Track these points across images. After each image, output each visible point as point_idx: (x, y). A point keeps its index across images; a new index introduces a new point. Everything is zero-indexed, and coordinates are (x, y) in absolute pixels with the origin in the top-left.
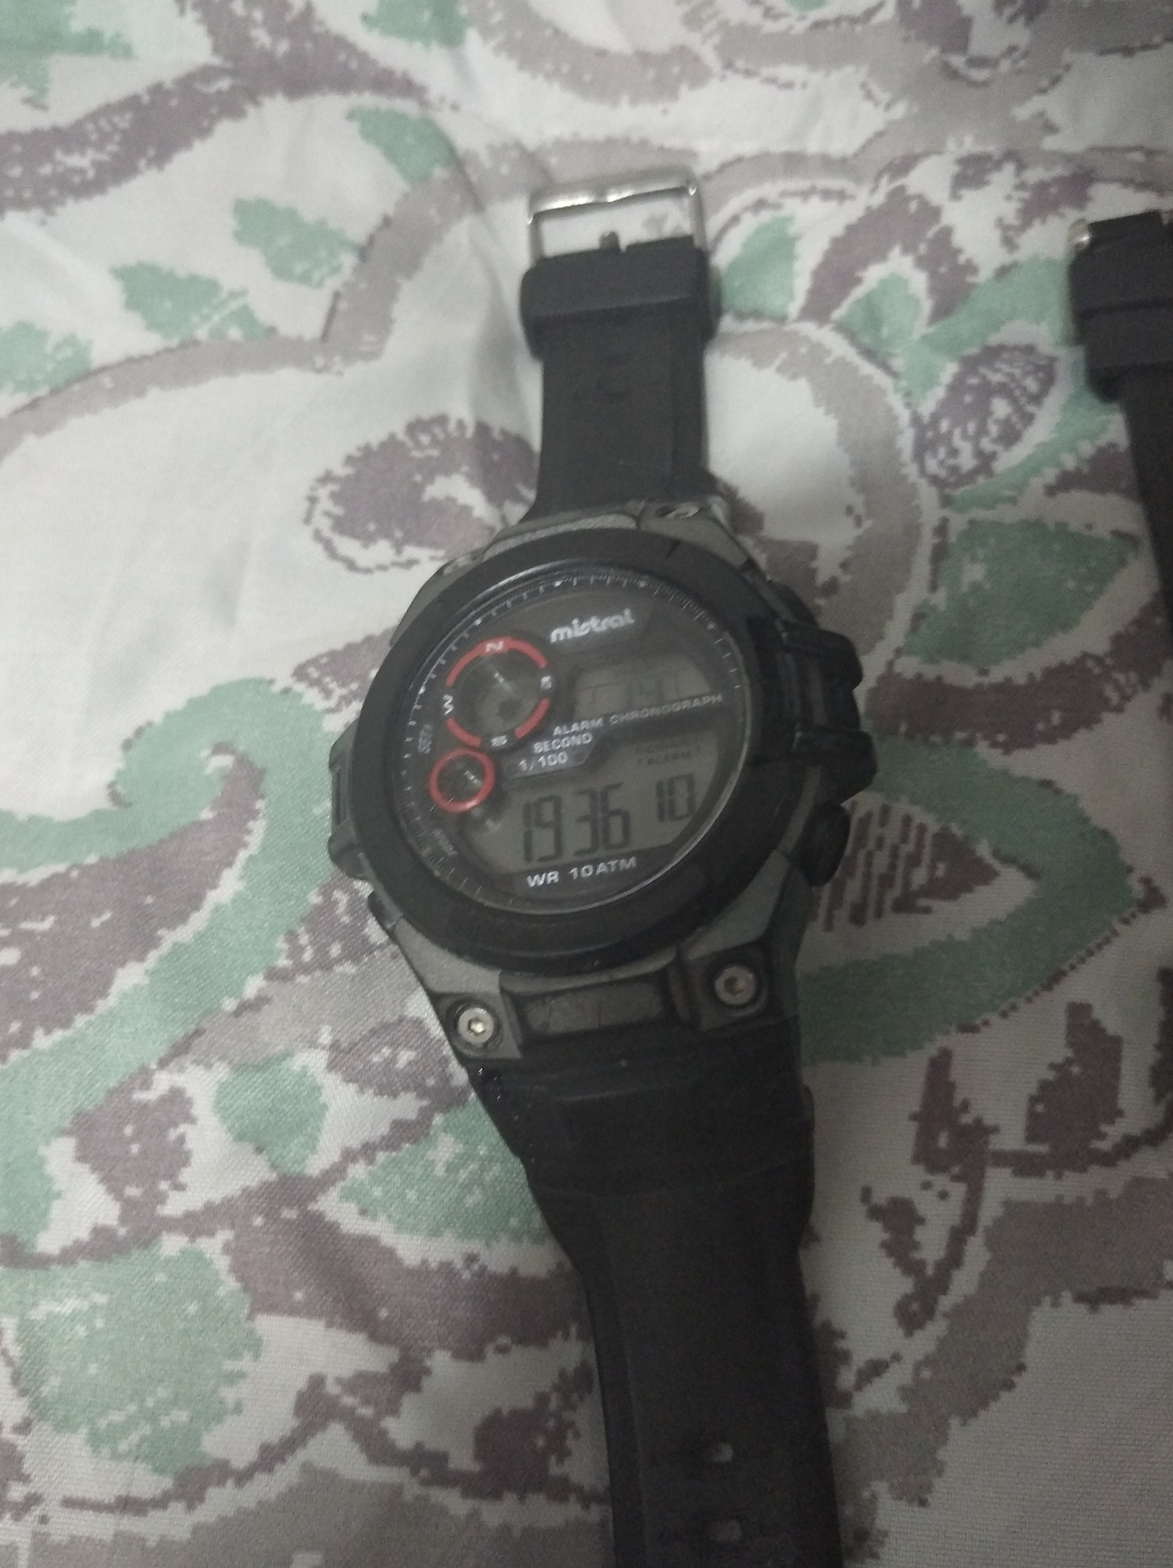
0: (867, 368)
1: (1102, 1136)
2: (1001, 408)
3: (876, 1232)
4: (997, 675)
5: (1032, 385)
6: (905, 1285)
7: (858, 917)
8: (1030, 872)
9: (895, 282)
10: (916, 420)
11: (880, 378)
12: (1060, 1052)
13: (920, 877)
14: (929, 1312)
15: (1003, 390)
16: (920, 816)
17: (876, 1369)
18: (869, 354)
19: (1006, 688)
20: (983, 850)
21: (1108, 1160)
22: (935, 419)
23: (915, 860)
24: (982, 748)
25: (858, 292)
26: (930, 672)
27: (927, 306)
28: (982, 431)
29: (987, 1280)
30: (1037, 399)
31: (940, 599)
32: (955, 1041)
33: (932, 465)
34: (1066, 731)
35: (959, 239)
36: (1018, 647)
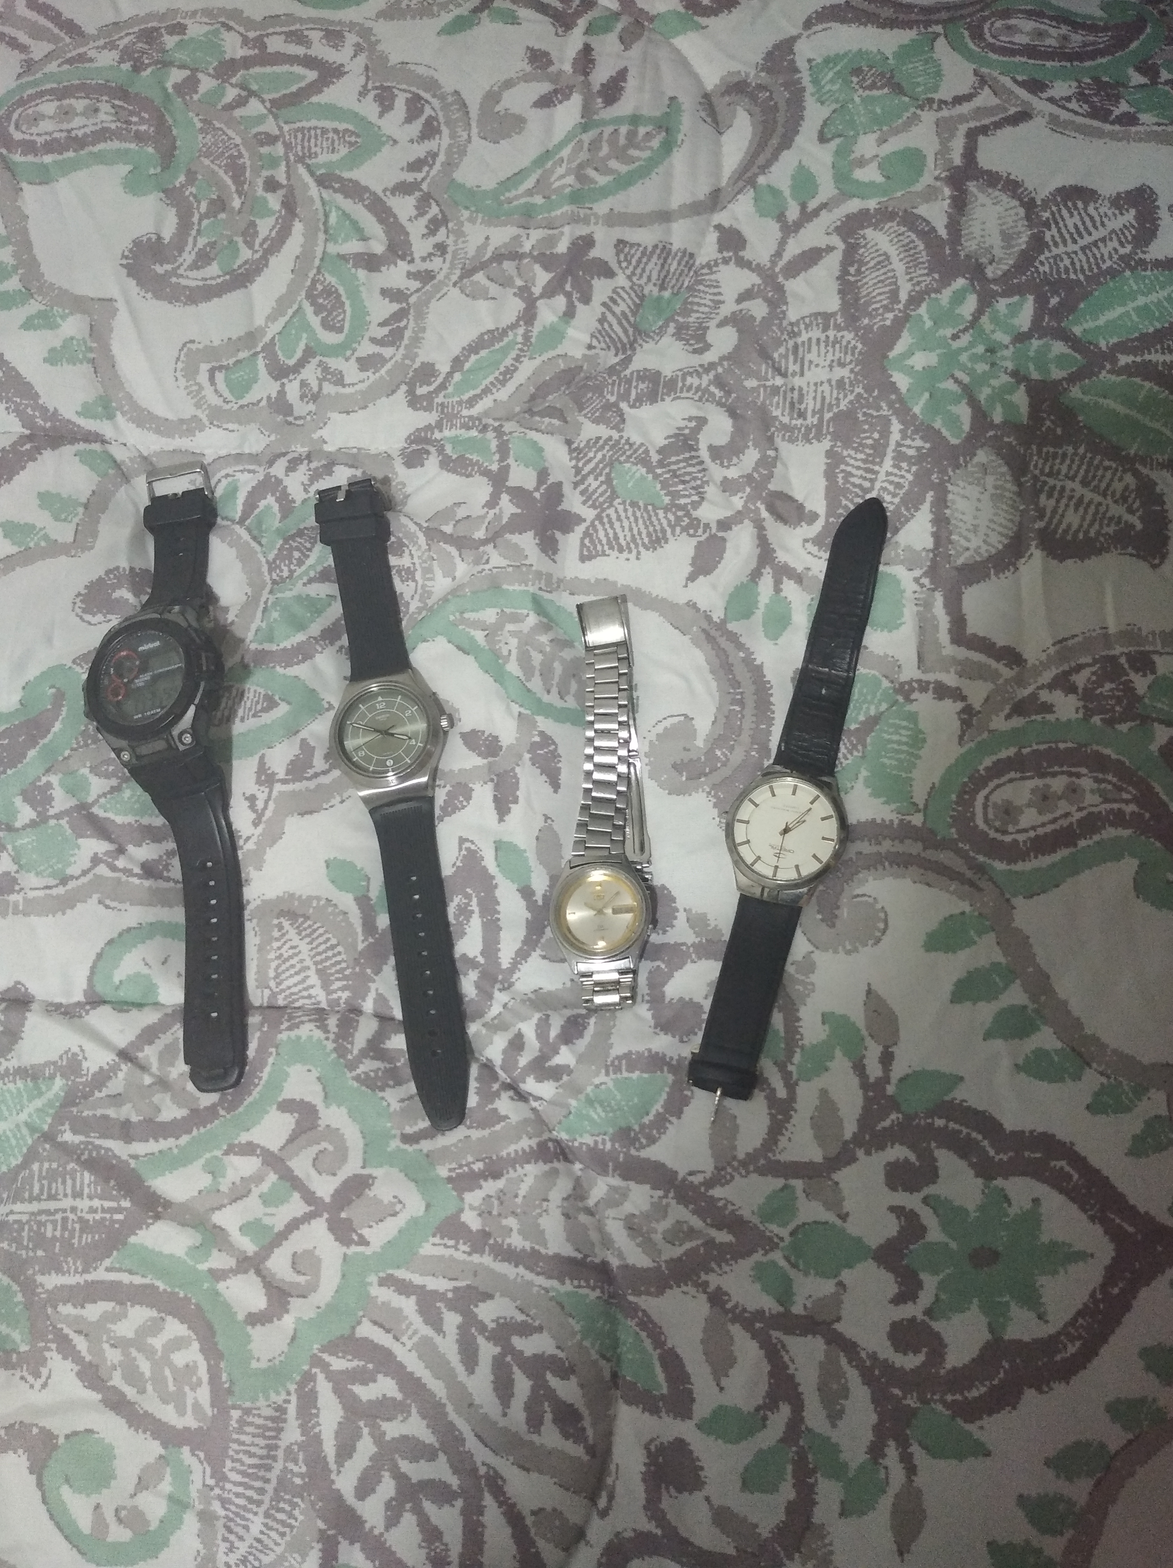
0: (254, 544)
1: (308, 773)
2: (296, 554)
3: (247, 804)
4: (282, 646)
5: (308, 545)
6: (254, 816)
7: (242, 720)
8: (289, 703)
9: (268, 507)
10: (268, 562)
11: (258, 548)
12: (298, 752)
13: (259, 707)
14: (260, 822)
15: (298, 549)
16: (259, 690)
17: (248, 838)
18: (254, 538)
19: (285, 650)
20: (277, 698)
21: (309, 779)
22: (274, 561)
23: (258, 702)
24: (278, 668)
25: (257, 511)
26: (260, 647)
27: (279, 515)
28: (291, 563)
29: (275, 812)
30: (310, 550)
31: (264, 625)
32: (266, 751)
33: (274, 576)
34: (303, 661)
35: (289, 490)
36: (287, 637)
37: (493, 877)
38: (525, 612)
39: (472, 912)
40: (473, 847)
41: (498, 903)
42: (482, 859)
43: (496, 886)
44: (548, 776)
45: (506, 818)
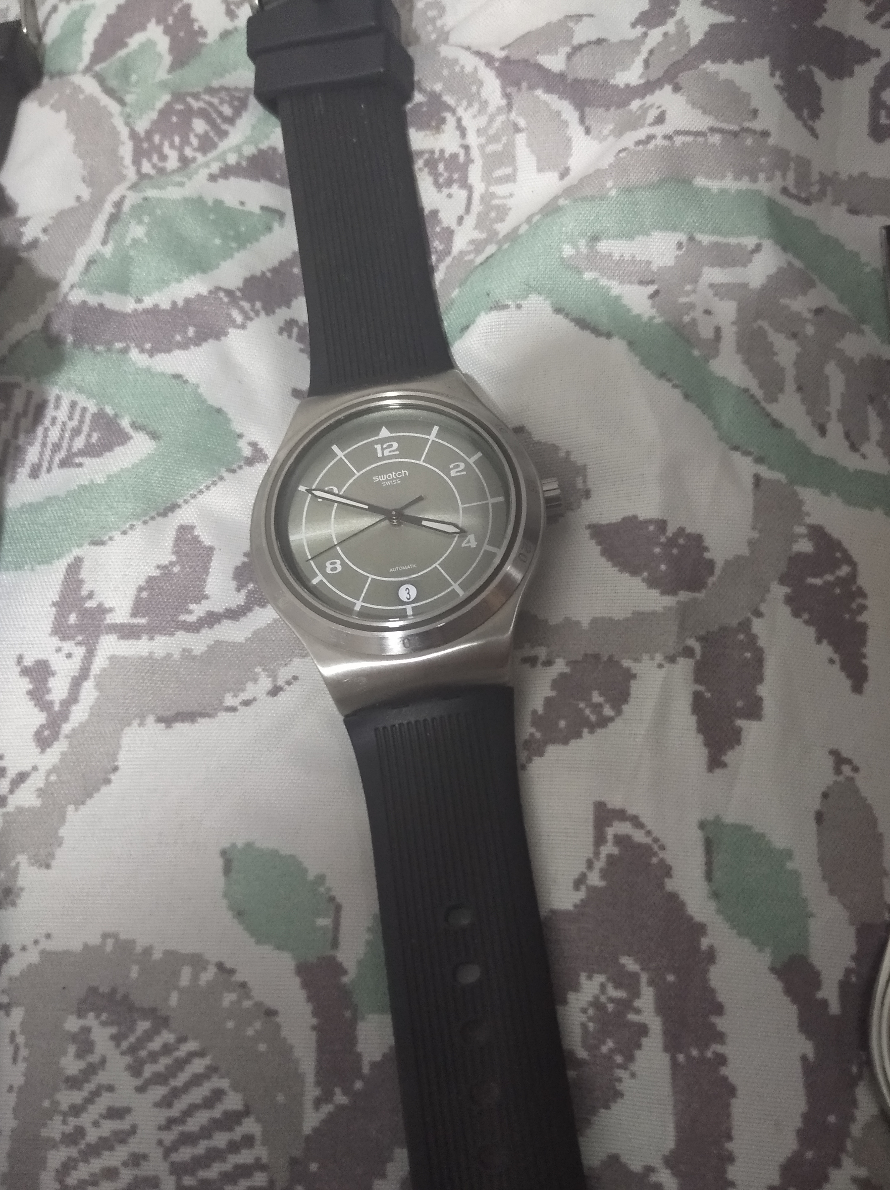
0: (105, 100)
1: (190, 612)
2: (199, 126)
3: (25, 684)
4: (148, 302)
5: (227, 110)
6: (40, 718)
7: (35, 473)
8: (154, 436)
9: (149, 45)
10: (134, 135)
11: (113, 106)
12: (167, 557)
13: (79, 443)
14: (55, 736)
15: (203, 114)
16: (83, 401)
17: (22, 777)
18: (110, 92)
19: (155, 311)
20: (125, 423)
21: (194, 628)
22: (149, 134)
23: (76, 432)
24: (134, 354)
25: (122, 53)
26: (93, 300)
27: (167, 60)
28: (185, 141)
29: (96, 712)
30: (231, 121)
31: (108, 250)
32: (86, 551)
33: (146, 167)
34: (199, 339)
35: (195, 13)
36: (163, 283)
37: (700, 929)
38: (750, 242)
39: (643, 1030)
40: (639, 836)
41: (719, 1009)
42: (666, 870)
43: (711, 956)
44: (836, 646)
45: (730, 757)
